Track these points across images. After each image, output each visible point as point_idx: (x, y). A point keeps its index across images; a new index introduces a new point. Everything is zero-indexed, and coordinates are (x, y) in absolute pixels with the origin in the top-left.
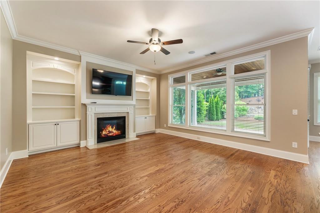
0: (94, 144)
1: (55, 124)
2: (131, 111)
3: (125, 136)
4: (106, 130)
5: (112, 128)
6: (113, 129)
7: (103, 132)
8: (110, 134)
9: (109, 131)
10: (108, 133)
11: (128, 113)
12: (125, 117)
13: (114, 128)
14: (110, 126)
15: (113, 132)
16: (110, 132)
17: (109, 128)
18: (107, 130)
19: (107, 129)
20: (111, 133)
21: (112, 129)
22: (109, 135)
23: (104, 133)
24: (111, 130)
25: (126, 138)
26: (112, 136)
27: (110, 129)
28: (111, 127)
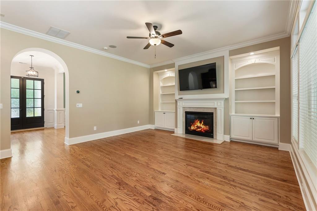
0: (182, 133)
2: (219, 106)
3: (213, 136)
4: (194, 125)
5: (201, 123)
6: (202, 124)
7: (192, 127)
8: (199, 130)
9: (197, 127)
10: (197, 128)
11: (216, 108)
12: (213, 113)
13: (203, 123)
14: (198, 121)
15: (201, 127)
17: (197, 123)
18: (196, 126)
19: (196, 125)
20: (200, 129)
21: (200, 124)
22: (197, 130)
24: (199, 125)
25: (214, 138)
26: (200, 131)
27: (198, 124)
28: (199, 122)
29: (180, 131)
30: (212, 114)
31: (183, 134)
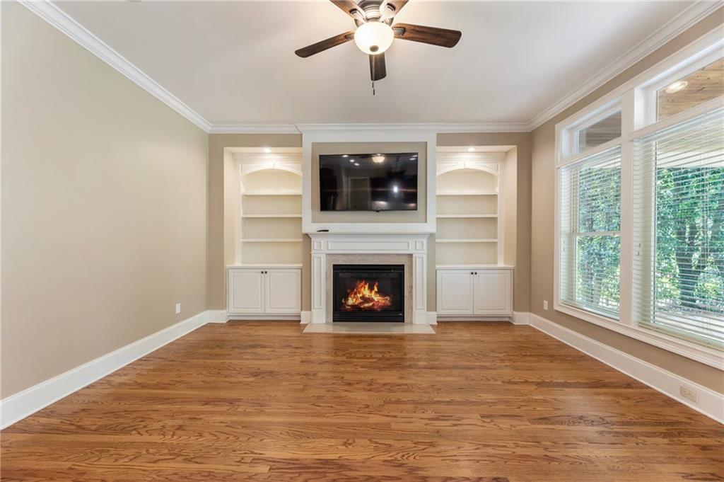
0: (324, 322)
1: (262, 273)
2: (419, 251)
3: (403, 317)
4: (355, 294)
5: (371, 289)
6: (373, 292)
7: (350, 298)
8: (366, 305)
9: (363, 298)
10: (362, 301)
11: (411, 255)
12: (403, 266)
13: (376, 289)
14: (366, 284)
15: (372, 300)
16: (365, 300)
17: (363, 289)
18: (359, 295)
19: (360, 293)
20: (368, 302)
21: (371, 292)
22: (362, 307)
23: (351, 301)
24: (368, 294)
25: (405, 321)
26: (371, 310)
27: (366, 292)
28: (367, 287)
29: (319, 318)
30: (400, 268)
31: (327, 323)
